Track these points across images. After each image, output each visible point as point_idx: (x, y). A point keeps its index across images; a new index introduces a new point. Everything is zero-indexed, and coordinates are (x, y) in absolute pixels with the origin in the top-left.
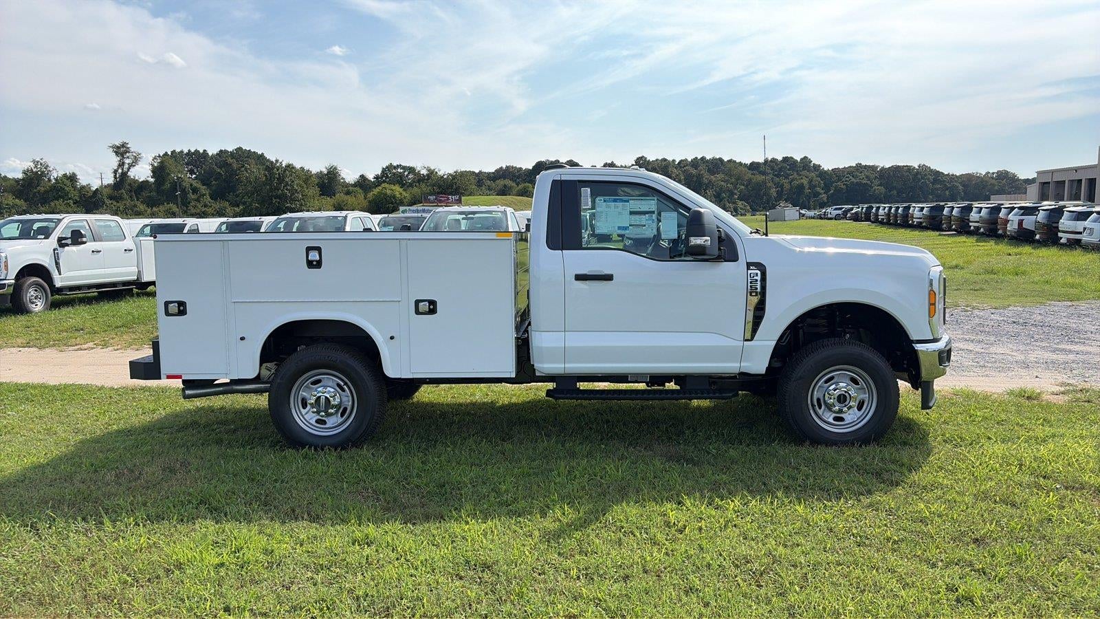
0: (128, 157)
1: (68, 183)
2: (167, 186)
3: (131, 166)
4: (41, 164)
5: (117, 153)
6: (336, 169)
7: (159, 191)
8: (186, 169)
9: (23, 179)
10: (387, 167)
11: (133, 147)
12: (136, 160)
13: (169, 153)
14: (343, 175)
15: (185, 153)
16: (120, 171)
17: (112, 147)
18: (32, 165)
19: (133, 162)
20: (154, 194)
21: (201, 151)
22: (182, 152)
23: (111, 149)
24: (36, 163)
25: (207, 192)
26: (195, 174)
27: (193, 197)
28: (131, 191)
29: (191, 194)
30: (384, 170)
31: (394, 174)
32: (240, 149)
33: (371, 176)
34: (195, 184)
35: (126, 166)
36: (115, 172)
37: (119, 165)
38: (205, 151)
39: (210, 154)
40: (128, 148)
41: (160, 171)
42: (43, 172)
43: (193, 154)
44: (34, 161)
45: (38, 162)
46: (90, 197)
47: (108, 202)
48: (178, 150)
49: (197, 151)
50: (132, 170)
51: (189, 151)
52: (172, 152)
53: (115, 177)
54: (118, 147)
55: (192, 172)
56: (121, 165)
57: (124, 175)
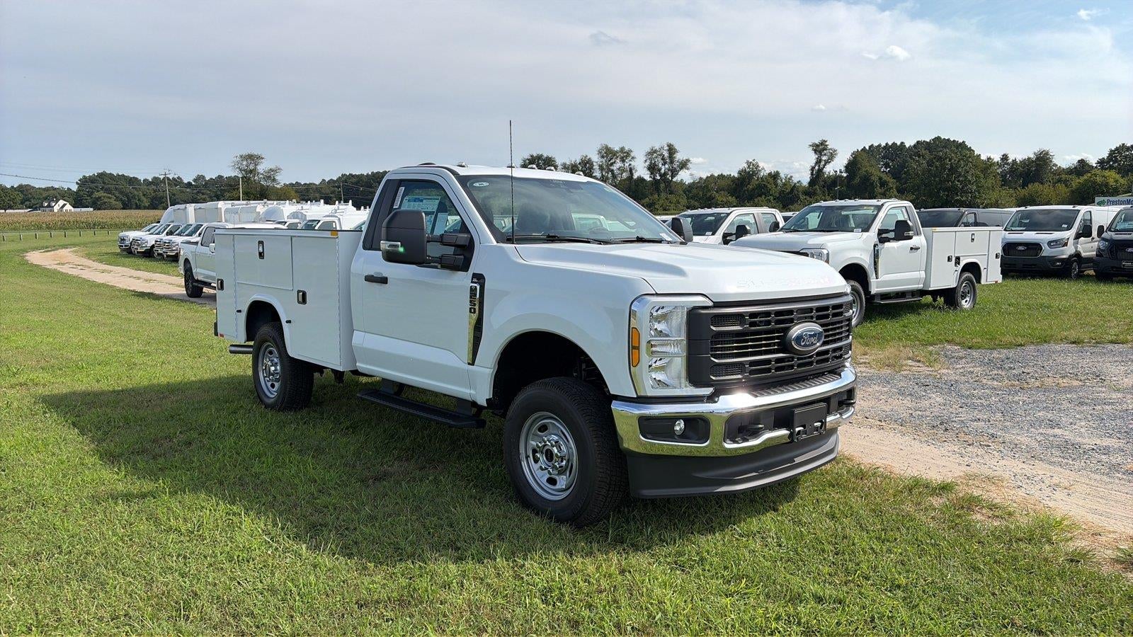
0: (825, 155)
1: (771, 180)
2: (857, 180)
3: (827, 162)
4: (753, 165)
5: (815, 151)
6: (1047, 153)
7: (849, 186)
8: (882, 163)
9: (738, 179)
10: (1117, 149)
11: (831, 145)
12: (832, 157)
13: (867, 148)
14: (1055, 161)
15: (882, 146)
16: (817, 168)
17: (812, 146)
18: (746, 166)
19: (829, 159)
20: (844, 188)
21: (898, 144)
22: (880, 145)
23: (811, 148)
24: (749, 163)
25: (895, 186)
26: (890, 167)
27: (880, 191)
28: (824, 187)
29: (878, 188)
30: (1112, 152)
31: (1126, 157)
32: (938, 138)
33: (1093, 161)
34: (885, 177)
35: (823, 163)
36: (813, 169)
37: (817, 163)
38: (902, 143)
39: (907, 146)
40: (826, 145)
41: (852, 166)
42: (753, 172)
43: (891, 147)
44: (748, 162)
45: (751, 163)
46: (788, 194)
47: (802, 197)
48: (876, 144)
49: (894, 144)
50: (827, 166)
51: (887, 144)
52: (870, 147)
53: (812, 174)
54: (817, 146)
55: (887, 165)
56: (819, 161)
57: (820, 171)
